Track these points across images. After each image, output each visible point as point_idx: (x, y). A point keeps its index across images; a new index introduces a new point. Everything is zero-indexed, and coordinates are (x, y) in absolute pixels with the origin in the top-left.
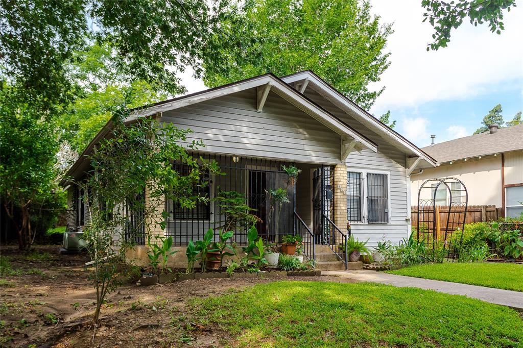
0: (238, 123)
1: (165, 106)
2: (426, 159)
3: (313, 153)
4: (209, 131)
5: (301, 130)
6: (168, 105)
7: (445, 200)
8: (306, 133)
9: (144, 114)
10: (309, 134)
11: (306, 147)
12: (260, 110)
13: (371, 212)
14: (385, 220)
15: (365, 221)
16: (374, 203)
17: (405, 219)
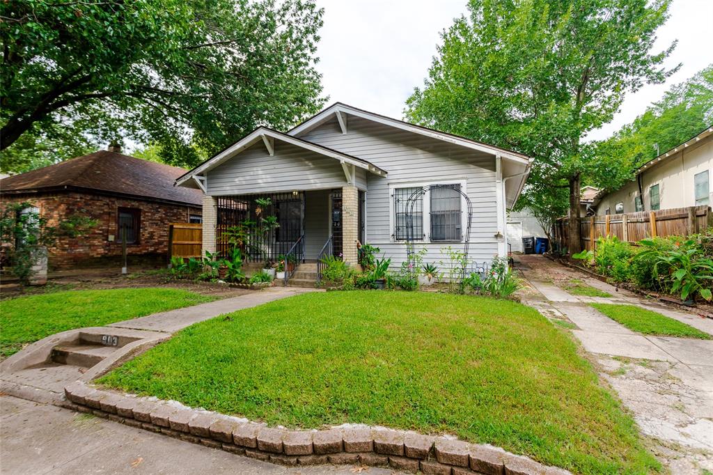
0: (255, 169)
1: (196, 171)
2: (506, 155)
3: (317, 181)
4: (236, 180)
5: (307, 162)
8: (310, 164)
10: (314, 164)
11: (310, 177)
12: (272, 155)
13: (435, 229)
14: (456, 237)
15: (427, 240)
16: (439, 219)
17: (493, 235)
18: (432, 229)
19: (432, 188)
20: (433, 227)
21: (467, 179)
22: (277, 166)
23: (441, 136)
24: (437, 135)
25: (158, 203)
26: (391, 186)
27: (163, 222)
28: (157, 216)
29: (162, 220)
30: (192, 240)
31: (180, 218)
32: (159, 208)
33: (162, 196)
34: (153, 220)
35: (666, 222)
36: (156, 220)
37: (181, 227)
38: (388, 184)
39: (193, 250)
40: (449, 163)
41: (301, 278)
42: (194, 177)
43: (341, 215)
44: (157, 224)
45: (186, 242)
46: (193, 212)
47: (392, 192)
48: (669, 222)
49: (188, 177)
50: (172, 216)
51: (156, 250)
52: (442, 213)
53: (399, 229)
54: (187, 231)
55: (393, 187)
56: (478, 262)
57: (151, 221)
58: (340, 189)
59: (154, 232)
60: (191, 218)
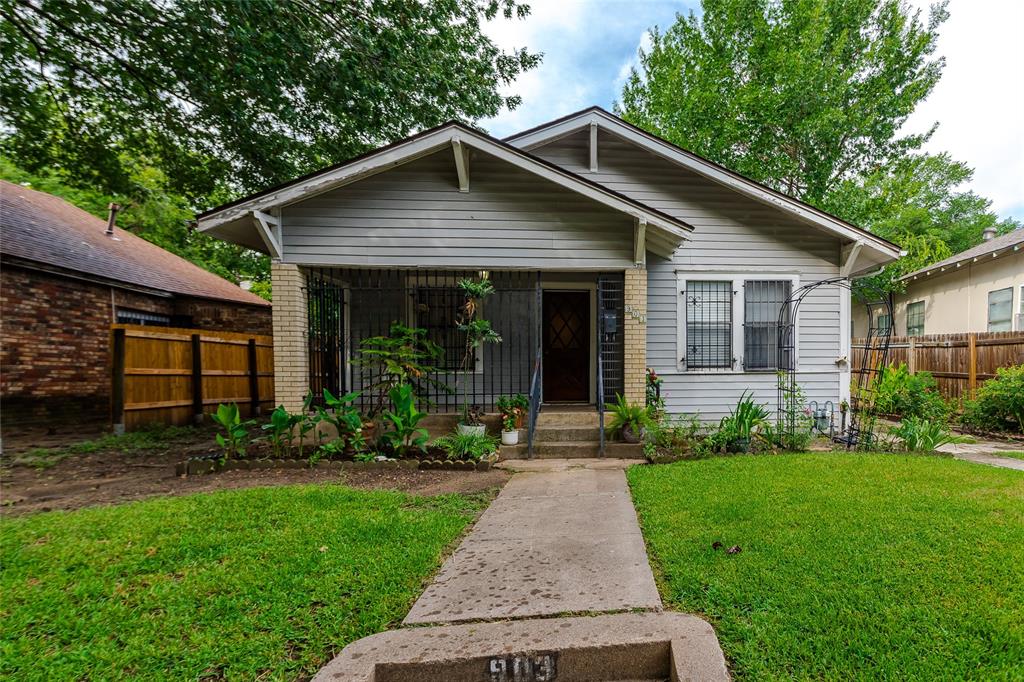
1: (265, 200)
2: (870, 243)
3: (572, 254)
6: (270, 198)
7: (1010, 321)
8: (556, 218)
9: (230, 216)
10: (562, 220)
12: (465, 187)
13: (751, 351)
14: (784, 364)
15: (738, 368)
16: (757, 335)
17: (833, 361)
18: (746, 350)
19: (748, 284)
20: (748, 348)
21: (800, 274)
22: (476, 215)
23: (778, 200)
24: (772, 198)
25: (29, 273)
26: (679, 276)
27: (47, 322)
28: (27, 306)
29: (41, 316)
30: (167, 366)
31: (90, 315)
32: (31, 285)
33: (37, 256)
34: (17, 314)
35: (995, 348)
36: (24, 315)
37: (141, 334)
38: (675, 272)
39: (170, 390)
40: (775, 246)
41: (551, 440)
42: (257, 214)
43: (621, 321)
44: (27, 327)
45: (156, 372)
46: (123, 302)
47: (681, 285)
48: (1001, 347)
49: (239, 213)
50: (70, 309)
51: (28, 390)
52: (762, 326)
53: (695, 350)
54: (154, 345)
55: (683, 278)
56: (819, 401)
57: (9, 318)
58: (621, 274)
59: (22, 345)
60: (120, 315)
